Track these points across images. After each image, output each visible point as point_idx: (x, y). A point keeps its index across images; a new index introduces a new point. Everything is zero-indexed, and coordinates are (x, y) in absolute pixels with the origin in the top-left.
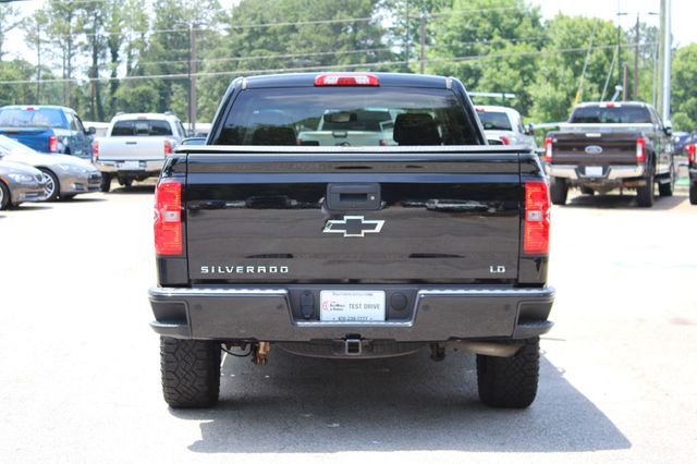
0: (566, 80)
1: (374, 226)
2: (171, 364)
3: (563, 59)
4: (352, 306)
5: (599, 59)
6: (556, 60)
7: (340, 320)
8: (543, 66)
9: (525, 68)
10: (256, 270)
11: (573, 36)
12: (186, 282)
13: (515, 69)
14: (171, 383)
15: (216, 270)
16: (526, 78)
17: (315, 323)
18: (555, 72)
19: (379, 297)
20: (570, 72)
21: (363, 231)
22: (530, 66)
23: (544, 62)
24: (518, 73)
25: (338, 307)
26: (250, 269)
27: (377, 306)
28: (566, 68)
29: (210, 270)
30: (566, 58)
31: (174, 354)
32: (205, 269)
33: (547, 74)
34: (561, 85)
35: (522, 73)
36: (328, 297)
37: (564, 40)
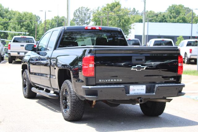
0: (19, 29)
1: (143, 68)
2: (74, 108)
3: (17, 23)
4: (138, 90)
5: (28, 23)
6: (15, 23)
7: (134, 94)
8: (11, 25)
9: (5, 25)
10: (113, 80)
11: (20, 16)
12: (95, 84)
13: (2, 26)
14: (74, 114)
15: (103, 81)
16: (5, 28)
17: (128, 95)
18: (15, 26)
19: (144, 87)
20: (20, 27)
21: (141, 69)
22: (6, 25)
23: (11, 23)
24: (3, 26)
25: (134, 90)
26: (112, 80)
27: (144, 90)
28: (18, 26)
29: (101, 81)
30: (18, 23)
31: (76, 105)
32: (100, 81)
33: (13, 27)
34: (17, 30)
35: (4, 27)
36: (132, 87)
37: (18, 17)
